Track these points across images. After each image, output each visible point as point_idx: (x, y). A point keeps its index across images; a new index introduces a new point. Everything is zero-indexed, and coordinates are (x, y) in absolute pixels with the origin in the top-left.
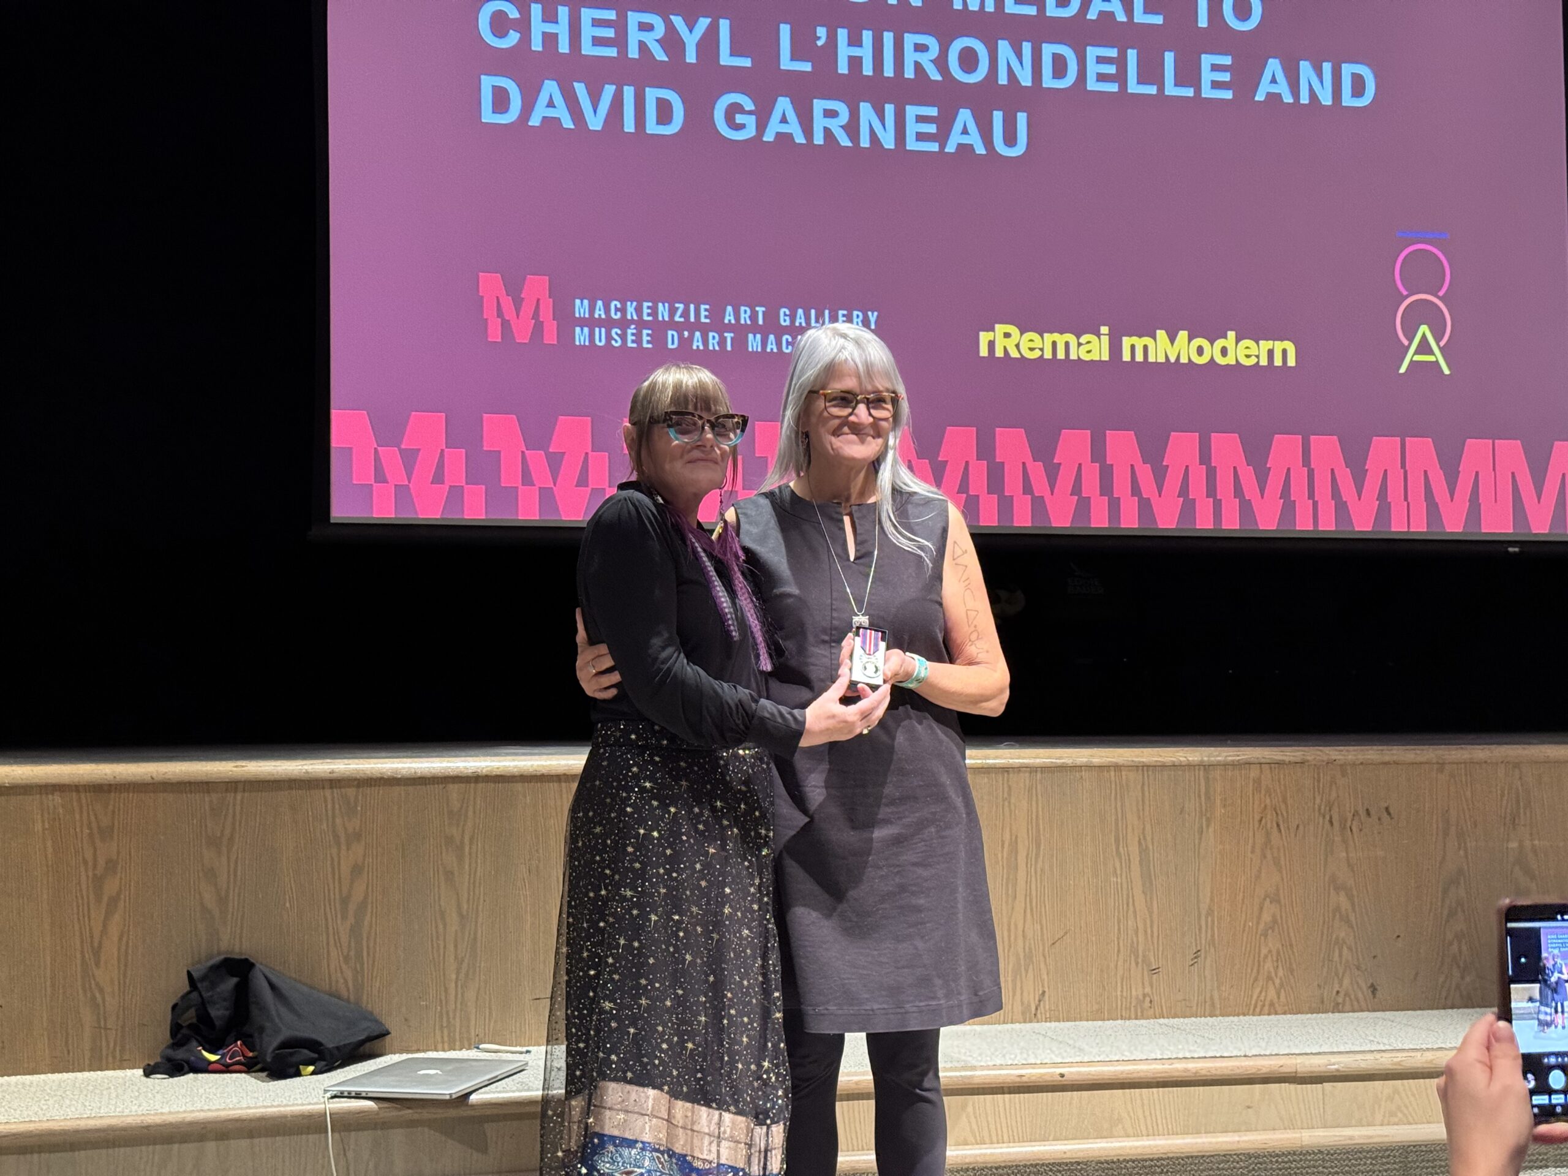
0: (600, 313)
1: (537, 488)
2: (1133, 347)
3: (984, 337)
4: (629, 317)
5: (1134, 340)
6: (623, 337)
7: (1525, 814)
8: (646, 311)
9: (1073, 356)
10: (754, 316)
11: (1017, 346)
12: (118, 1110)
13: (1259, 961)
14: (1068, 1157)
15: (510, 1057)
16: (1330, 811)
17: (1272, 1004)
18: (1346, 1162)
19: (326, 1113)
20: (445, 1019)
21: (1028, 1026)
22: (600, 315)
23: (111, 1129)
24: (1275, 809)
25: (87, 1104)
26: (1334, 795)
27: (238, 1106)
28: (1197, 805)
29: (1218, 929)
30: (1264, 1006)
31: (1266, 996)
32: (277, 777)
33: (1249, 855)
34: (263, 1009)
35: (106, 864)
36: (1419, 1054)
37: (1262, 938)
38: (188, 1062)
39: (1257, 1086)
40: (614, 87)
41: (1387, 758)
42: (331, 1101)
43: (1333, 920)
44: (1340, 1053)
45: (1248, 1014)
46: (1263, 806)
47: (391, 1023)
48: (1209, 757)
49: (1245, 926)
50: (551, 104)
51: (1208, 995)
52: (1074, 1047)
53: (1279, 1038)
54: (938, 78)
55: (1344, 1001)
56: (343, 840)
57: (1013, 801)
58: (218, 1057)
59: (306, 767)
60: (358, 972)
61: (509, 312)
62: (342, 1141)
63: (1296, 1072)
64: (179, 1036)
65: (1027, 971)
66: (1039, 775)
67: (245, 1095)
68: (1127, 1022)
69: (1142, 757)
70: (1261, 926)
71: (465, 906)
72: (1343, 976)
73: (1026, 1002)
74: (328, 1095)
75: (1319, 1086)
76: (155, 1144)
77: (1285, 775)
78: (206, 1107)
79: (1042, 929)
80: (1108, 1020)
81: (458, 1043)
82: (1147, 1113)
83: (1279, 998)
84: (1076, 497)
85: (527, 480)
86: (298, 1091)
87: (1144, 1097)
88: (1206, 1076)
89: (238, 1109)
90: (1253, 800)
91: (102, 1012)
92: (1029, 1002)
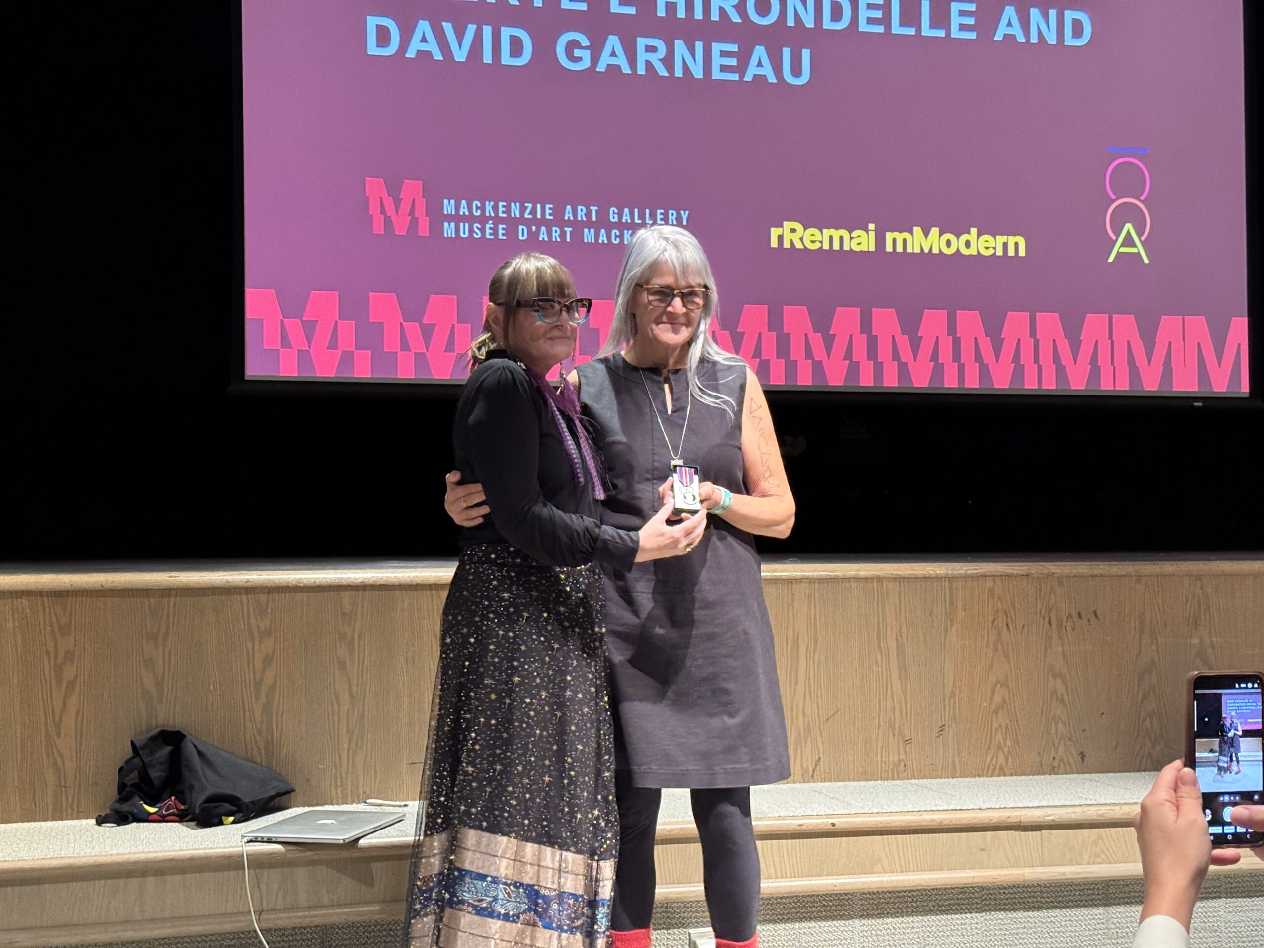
0: (464, 210)
1: (412, 353)
2: (894, 241)
3: (775, 232)
4: (488, 214)
5: (896, 235)
6: (483, 230)
7: (1205, 616)
8: (501, 209)
9: (846, 248)
10: (589, 214)
11: (801, 239)
12: (76, 852)
13: (991, 733)
14: (839, 889)
15: (391, 809)
16: (1049, 614)
17: (1001, 768)
18: (1060, 893)
19: (243, 855)
20: (339, 780)
21: (806, 785)
22: (464, 213)
23: (70, 867)
24: (1005, 612)
25: (51, 847)
26: (1052, 601)
27: (172, 849)
28: (943, 609)
29: (959, 708)
30: (994, 770)
31: (996, 762)
32: (203, 585)
33: (984, 649)
34: (192, 770)
35: (65, 654)
36: (1118, 808)
37: (994, 716)
38: (132, 814)
39: (989, 833)
40: (475, 26)
41: (1095, 572)
42: (247, 844)
43: (1051, 701)
44: (1055, 806)
45: (982, 776)
46: (995, 609)
47: (297, 783)
48: (953, 570)
49: (980, 705)
50: (424, 40)
51: (951, 760)
52: (844, 802)
53: (1007, 795)
54: (739, 20)
55: (1059, 764)
56: (256, 634)
57: (796, 604)
58: (157, 809)
59: (226, 577)
60: (268, 741)
61: (390, 211)
62: (257, 877)
63: (1020, 822)
64: (125, 793)
65: (806, 741)
66: (816, 585)
67: (178, 840)
68: (886, 782)
69: (899, 571)
70: (993, 706)
71: (355, 689)
72: (1059, 744)
73: (805, 766)
74: (245, 840)
75: (1038, 833)
76: (106, 879)
77: (1013, 585)
78: (147, 850)
79: (818, 707)
80: (871, 780)
81: (349, 799)
82: (901, 855)
83: (1007, 763)
84: (848, 362)
85: (405, 347)
86: (220, 837)
87: (899, 841)
88: (949, 825)
89: (171, 851)
90: (988, 605)
91: (62, 775)
92: (807, 766)
